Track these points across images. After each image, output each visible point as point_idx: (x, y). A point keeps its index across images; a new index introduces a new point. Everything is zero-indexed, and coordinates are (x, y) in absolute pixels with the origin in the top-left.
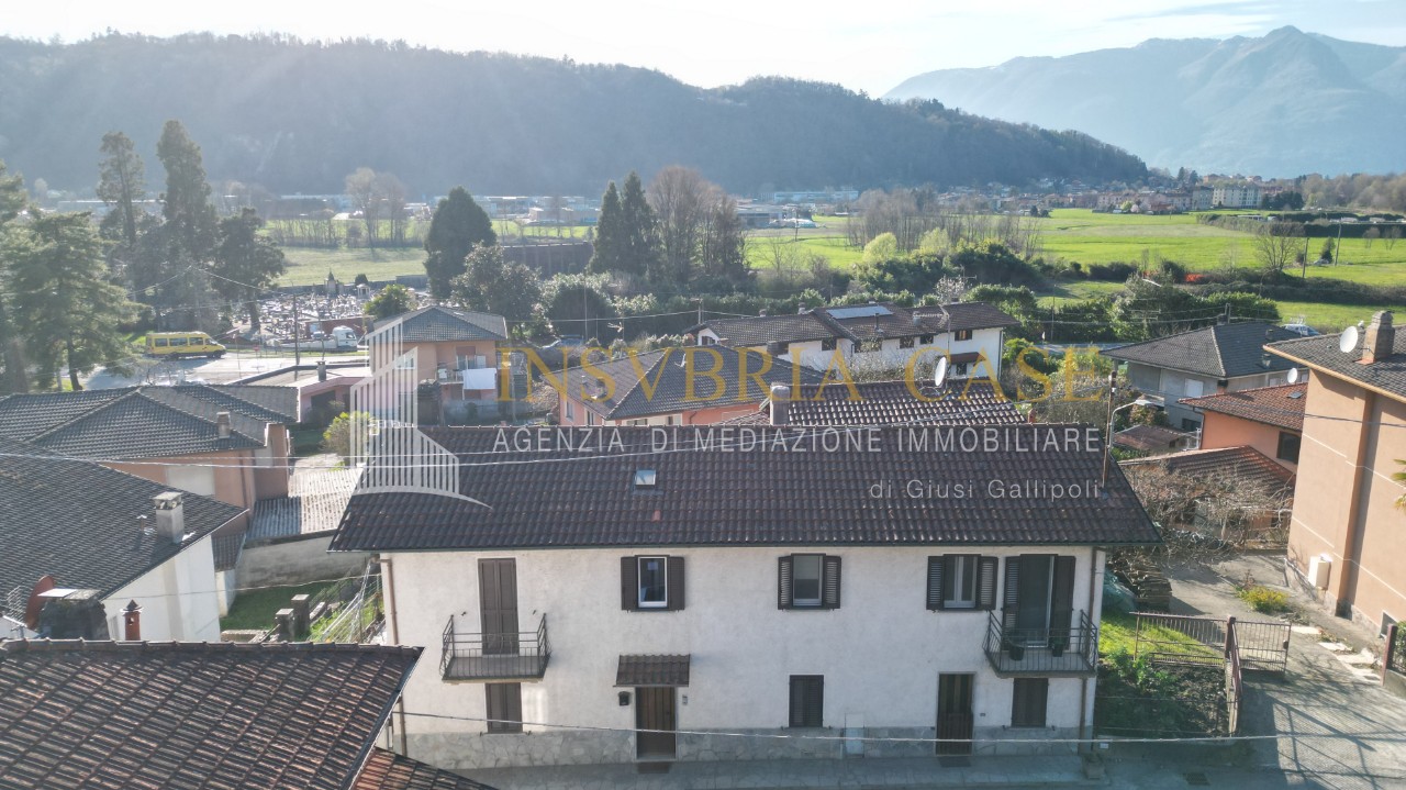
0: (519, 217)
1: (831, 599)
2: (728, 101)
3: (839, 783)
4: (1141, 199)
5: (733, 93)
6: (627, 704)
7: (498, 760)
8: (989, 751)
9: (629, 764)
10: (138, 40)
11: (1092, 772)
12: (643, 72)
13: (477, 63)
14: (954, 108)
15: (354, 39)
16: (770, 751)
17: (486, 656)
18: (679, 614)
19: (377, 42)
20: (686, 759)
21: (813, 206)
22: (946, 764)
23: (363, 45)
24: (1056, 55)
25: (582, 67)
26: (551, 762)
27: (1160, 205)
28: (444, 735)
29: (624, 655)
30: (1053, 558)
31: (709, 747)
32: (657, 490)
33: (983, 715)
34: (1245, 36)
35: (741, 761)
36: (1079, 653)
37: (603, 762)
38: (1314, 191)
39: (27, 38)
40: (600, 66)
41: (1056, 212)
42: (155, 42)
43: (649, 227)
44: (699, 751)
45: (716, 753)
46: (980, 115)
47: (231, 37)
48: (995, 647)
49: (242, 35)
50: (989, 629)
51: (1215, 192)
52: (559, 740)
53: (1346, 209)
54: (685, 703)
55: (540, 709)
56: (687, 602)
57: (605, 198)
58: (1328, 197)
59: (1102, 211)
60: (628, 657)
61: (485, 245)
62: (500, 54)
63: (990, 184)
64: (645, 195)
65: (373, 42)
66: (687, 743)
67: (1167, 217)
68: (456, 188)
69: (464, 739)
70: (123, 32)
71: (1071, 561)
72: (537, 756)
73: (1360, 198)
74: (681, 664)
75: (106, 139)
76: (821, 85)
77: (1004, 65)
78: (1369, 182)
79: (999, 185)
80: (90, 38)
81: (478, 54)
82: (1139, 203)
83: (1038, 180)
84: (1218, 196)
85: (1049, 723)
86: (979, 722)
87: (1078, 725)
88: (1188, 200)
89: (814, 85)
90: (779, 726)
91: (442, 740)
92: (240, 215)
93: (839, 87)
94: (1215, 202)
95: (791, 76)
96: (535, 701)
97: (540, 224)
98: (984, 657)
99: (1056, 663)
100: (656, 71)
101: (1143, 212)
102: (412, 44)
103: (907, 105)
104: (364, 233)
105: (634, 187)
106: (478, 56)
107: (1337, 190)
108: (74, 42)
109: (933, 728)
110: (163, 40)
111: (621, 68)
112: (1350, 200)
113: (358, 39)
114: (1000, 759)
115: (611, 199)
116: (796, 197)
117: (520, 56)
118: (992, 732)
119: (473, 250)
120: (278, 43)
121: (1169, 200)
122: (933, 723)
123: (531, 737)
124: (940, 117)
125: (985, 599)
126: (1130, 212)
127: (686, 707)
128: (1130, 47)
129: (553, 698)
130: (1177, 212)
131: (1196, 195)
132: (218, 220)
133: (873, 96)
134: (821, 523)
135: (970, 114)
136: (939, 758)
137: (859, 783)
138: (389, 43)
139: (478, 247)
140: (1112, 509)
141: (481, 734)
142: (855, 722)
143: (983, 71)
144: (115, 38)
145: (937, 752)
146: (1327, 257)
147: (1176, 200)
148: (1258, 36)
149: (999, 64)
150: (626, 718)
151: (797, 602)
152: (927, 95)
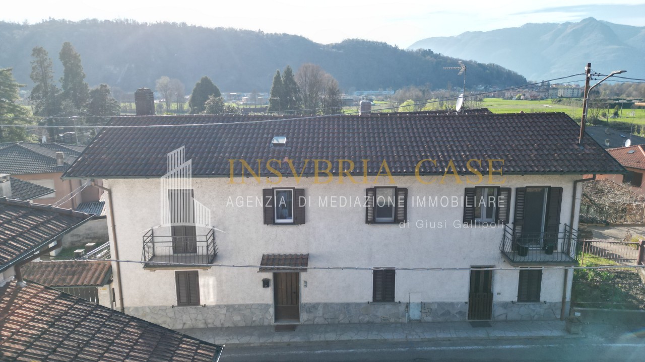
0: (238, 102)
1: (400, 216)
2: (334, 50)
3: (406, 337)
4: (525, 93)
5: (336, 46)
6: (268, 286)
7: (184, 324)
8: (503, 317)
9: (270, 326)
10: (63, 23)
11: (573, 329)
12: (295, 37)
13: (218, 33)
14: (438, 53)
15: (162, 22)
16: (361, 318)
17: (176, 255)
18: (301, 227)
19: (173, 23)
20: (306, 323)
21: (374, 97)
22: (475, 325)
23: (166, 25)
24: (484, 31)
25: (267, 34)
26: (219, 326)
27: (534, 96)
28: (149, 307)
29: (266, 254)
30: (547, 190)
31: (321, 315)
32: (287, 147)
33: (499, 294)
34: (571, 22)
35: (342, 324)
36: (563, 252)
37: (253, 325)
38: (605, 90)
39: (12, 22)
40: (275, 34)
41: (486, 99)
42: (71, 23)
43: (296, 92)
44: (315, 317)
45: (326, 319)
46: (450, 57)
47: (106, 21)
48: (508, 248)
49: (111, 20)
50: (504, 236)
51: (559, 90)
52: (224, 311)
53: (621, 98)
54: (306, 286)
55: (211, 290)
56: (306, 220)
57: (275, 78)
58: (611, 93)
59: (507, 99)
60: (268, 256)
61: (215, 96)
62: (229, 29)
63: (455, 88)
64: (294, 77)
65: (171, 23)
66: (307, 312)
67: (538, 101)
68: (204, 77)
69: (162, 310)
70: (56, 19)
71: (560, 191)
72: (210, 321)
73: (626, 93)
74: (303, 259)
75: (34, 50)
76: (377, 42)
77: (460, 35)
78: (630, 86)
79: (459, 88)
80: (41, 22)
81: (219, 28)
82: (524, 95)
83: (477, 86)
84: (560, 93)
85: (542, 299)
86: (496, 299)
87: (560, 300)
88: (547, 93)
89: (373, 43)
90: (366, 301)
91: (148, 310)
92: (99, 88)
93: (385, 43)
94: (559, 95)
95: (363, 39)
96: (208, 285)
97: (247, 105)
98: (500, 255)
99: (548, 257)
100: (301, 36)
101: (526, 99)
102: (189, 24)
103: (416, 52)
104: (165, 107)
105: (289, 73)
106: (219, 30)
107: (615, 90)
108: (34, 24)
109: (466, 303)
110: (75, 22)
111: (285, 35)
112: (621, 94)
113: (164, 22)
114: (508, 323)
115: (278, 78)
116: (366, 93)
117: (238, 30)
118: (505, 305)
119: (209, 99)
120: (128, 24)
121: (538, 94)
122: (467, 300)
123: (205, 308)
124: (431, 57)
125: (502, 217)
126: (520, 99)
127: (305, 289)
128: (518, 27)
129: (220, 283)
130: (542, 99)
131: (551, 92)
132: (89, 90)
133: (401, 48)
134: (395, 163)
135: (445, 56)
136: (470, 322)
137: (419, 337)
138: (179, 23)
139: (211, 97)
140: (588, 154)
141: (173, 306)
142: (415, 299)
143: (452, 37)
144: (53, 22)
145: (469, 318)
146: (616, 114)
147: (541, 94)
148: (577, 22)
149: (458, 35)
150: (267, 296)
151: (378, 219)
152: (426, 48)
